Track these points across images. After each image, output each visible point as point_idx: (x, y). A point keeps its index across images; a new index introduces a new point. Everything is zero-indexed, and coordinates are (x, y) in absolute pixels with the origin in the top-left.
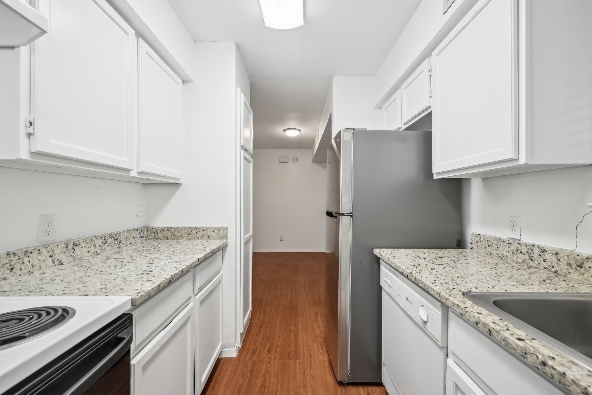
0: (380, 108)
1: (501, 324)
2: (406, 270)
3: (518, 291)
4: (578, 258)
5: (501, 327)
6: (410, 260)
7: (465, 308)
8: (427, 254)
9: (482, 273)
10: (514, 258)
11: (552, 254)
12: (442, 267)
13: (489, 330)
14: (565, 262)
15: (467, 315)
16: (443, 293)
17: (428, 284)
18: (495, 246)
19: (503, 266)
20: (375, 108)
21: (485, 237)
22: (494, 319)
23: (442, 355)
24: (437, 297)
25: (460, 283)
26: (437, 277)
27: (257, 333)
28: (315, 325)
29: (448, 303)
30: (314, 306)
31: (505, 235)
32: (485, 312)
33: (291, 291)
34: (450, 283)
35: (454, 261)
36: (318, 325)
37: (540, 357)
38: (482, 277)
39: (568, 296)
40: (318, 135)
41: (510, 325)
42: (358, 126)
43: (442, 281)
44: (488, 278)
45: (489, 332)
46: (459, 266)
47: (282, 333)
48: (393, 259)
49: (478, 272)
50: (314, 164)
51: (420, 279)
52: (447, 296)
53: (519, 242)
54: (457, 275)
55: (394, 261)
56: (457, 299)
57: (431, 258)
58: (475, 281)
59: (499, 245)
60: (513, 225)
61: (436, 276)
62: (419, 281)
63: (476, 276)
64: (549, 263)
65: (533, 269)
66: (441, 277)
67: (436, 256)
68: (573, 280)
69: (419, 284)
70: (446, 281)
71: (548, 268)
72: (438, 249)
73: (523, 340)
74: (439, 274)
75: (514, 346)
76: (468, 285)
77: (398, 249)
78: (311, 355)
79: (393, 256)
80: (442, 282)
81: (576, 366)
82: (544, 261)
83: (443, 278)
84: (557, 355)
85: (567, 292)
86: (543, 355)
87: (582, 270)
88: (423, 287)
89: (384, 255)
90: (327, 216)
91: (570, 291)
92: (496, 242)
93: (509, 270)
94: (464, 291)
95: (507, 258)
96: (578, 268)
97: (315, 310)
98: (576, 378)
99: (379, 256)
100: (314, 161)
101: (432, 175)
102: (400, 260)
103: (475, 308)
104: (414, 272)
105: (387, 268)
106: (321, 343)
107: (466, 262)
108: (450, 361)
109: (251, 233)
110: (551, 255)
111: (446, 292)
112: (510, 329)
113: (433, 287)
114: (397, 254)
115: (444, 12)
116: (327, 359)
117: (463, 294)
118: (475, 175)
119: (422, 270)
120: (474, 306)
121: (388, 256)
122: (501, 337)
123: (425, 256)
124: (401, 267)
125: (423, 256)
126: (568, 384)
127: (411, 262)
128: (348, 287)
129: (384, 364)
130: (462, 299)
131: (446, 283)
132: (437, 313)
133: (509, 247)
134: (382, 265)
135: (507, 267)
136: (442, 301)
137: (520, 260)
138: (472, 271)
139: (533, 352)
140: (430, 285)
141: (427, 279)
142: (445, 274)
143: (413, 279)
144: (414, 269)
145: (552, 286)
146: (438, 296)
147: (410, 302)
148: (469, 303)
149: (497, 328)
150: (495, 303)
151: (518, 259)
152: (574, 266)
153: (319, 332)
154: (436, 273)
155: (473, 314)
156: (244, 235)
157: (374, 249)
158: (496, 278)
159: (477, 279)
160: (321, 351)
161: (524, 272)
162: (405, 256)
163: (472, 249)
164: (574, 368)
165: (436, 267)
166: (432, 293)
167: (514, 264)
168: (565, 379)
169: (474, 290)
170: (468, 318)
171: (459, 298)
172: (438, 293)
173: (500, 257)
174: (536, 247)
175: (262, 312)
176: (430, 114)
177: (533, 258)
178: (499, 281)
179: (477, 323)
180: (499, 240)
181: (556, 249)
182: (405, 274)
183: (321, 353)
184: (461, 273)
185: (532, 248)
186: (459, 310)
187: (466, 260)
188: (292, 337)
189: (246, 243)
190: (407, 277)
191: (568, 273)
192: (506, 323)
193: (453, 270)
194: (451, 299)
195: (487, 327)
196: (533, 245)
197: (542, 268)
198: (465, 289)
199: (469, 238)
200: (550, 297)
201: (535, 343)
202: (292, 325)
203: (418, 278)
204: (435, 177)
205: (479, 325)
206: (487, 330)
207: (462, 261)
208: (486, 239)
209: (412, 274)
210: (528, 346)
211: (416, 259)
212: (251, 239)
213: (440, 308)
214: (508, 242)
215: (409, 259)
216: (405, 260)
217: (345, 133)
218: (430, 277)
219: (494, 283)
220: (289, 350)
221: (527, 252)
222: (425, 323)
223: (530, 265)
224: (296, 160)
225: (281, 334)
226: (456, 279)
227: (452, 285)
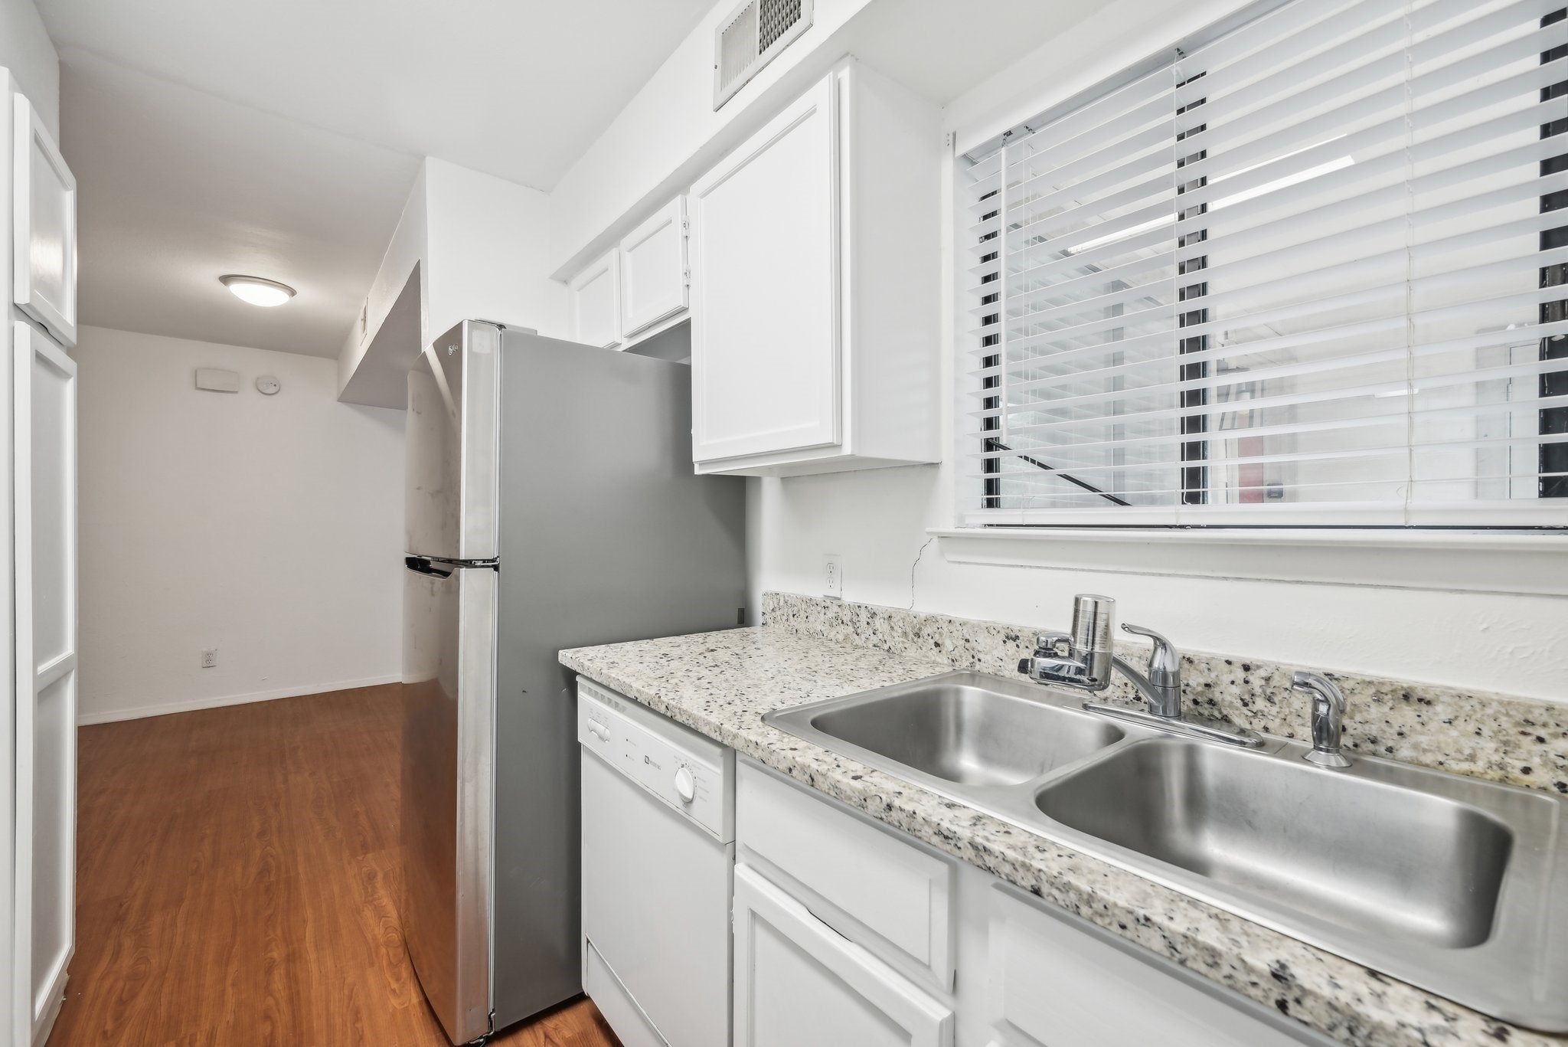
0: (566, 282)
1: (828, 759)
2: (647, 691)
3: (844, 694)
4: (915, 621)
5: (829, 765)
6: (651, 665)
7: (770, 746)
8: (684, 647)
9: (788, 672)
10: (832, 635)
11: (884, 619)
12: (717, 670)
13: (811, 776)
14: (900, 630)
15: (773, 758)
16: (727, 726)
17: (695, 712)
18: (802, 613)
19: (817, 652)
20: (551, 278)
21: (787, 599)
22: (816, 754)
23: (723, 860)
24: (715, 738)
25: (754, 699)
26: (711, 694)
27: (109, 1026)
28: (368, 913)
29: (738, 744)
30: (360, 858)
31: (817, 591)
32: (801, 744)
33: (262, 834)
34: (737, 701)
35: (737, 654)
36: (380, 913)
37: (884, 797)
38: (789, 679)
39: (904, 689)
40: (365, 320)
41: (840, 758)
42: (515, 319)
43: (721, 701)
44: (798, 679)
45: (810, 781)
46: (748, 663)
47: (233, 985)
48: (611, 670)
49: (782, 670)
50: (344, 408)
51: (679, 705)
52: (734, 730)
53: (840, 603)
54: (747, 682)
55: (614, 673)
56: (756, 733)
57: (694, 655)
58: (778, 690)
59: (810, 611)
60: (831, 569)
61: (709, 691)
62: (677, 711)
63: (779, 678)
64: (881, 637)
65: (860, 650)
66: (718, 692)
67: (702, 648)
68: (910, 660)
69: (676, 718)
70: (729, 699)
71: (879, 645)
72: (703, 634)
73: (860, 777)
74: (713, 687)
75: (849, 792)
76: (768, 698)
77: (620, 645)
78: (357, 1012)
79: (612, 663)
80: (721, 703)
81: (926, 795)
82: (874, 634)
83: (723, 693)
84: (904, 787)
85: (905, 681)
86: (887, 793)
87: (920, 640)
88: (686, 722)
89: (587, 664)
90: (409, 570)
91: (908, 680)
92: (804, 606)
93: (828, 658)
94: (763, 712)
95: (821, 636)
96: (915, 639)
97: (364, 869)
98: (927, 814)
99: (575, 667)
100: (344, 398)
101: (692, 465)
102: (627, 670)
103: (786, 740)
104: (663, 693)
105: (596, 695)
106: (391, 963)
107: (759, 652)
108: (741, 869)
109: (69, 649)
110: (882, 620)
111: (732, 722)
112: (841, 764)
113: (706, 717)
114: (619, 656)
115: (717, 106)
116: (414, 998)
117: (763, 719)
118: (770, 469)
119: (680, 684)
120: (784, 738)
121: (600, 665)
122: (831, 784)
123: (679, 652)
124: (634, 685)
125: (675, 653)
126: (918, 827)
127: (654, 670)
128: (488, 769)
129: (588, 942)
130: (762, 730)
131: (730, 704)
132: (714, 772)
133: (825, 614)
134: (582, 690)
135: (825, 653)
136: (725, 742)
137: (841, 637)
138: (772, 670)
139: (874, 793)
140: (699, 714)
141: (690, 702)
142: (724, 685)
143: (662, 709)
144: (663, 684)
145: (885, 676)
146: (718, 733)
147: (655, 765)
148: (774, 735)
149: (823, 768)
150: (815, 723)
151: (838, 636)
152: (911, 635)
153: (382, 931)
154: (708, 686)
155: (783, 752)
156: (36, 662)
157: (560, 652)
158: (810, 677)
159: (781, 684)
160: (394, 985)
161: (848, 657)
162: (638, 658)
163: (765, 626)
164: (924, 799)
165: (705, 672)
166: (705, 730)
167: (832, 645)
168: (915, 820)
169: (779, 706)
170: (775, 765)
171: (757, 729)
172: (718, 726)
173: (811, 635)
174: (863, 608)
175: (128, 943)
176: (686, 326)
177: (859, 631)
178: (815, 681)
179: (790, 770)
180: (809, 601)
181: (889, 609)
182: (643, 702)
183: (394, 991)
184: (753, 677)
185: (857, 610)
186: (758, 754)
187: (759, 649)
188: (279, 983)
189: (47, 692)
190: (648, 708)
191: (903, 649)
192: (834, 756)
193: (739, 674)
194: (743, 733)
195: (808, 772)
196: (859, 607)
197: (871, 646)
198: (764, 709)
199: (760, 605)
200: (886, 695)
201: (876, 778)
202: (274, 944)
203: (674, 703)
204: (698, 471)
205: (795, 773)
206: (807, 777)
207: (750, 653)
208: (789, 603)
209: (660, 697)
210: (869, 784)
211: (664, 661)
212: (66, 674)
213: (721, 760)
214: (824, 604)
215: (648, 664)
216: (640, 667)
217: (476, 334)
218: (698, 696)
219: (806, 686)
220: (269, 1028)
221: (851, 621)
222: (688, 802)
223: (854, 644)
224: (268, 388)
225: (230, 991)
226: (746, 691)
227: (742, 705)
